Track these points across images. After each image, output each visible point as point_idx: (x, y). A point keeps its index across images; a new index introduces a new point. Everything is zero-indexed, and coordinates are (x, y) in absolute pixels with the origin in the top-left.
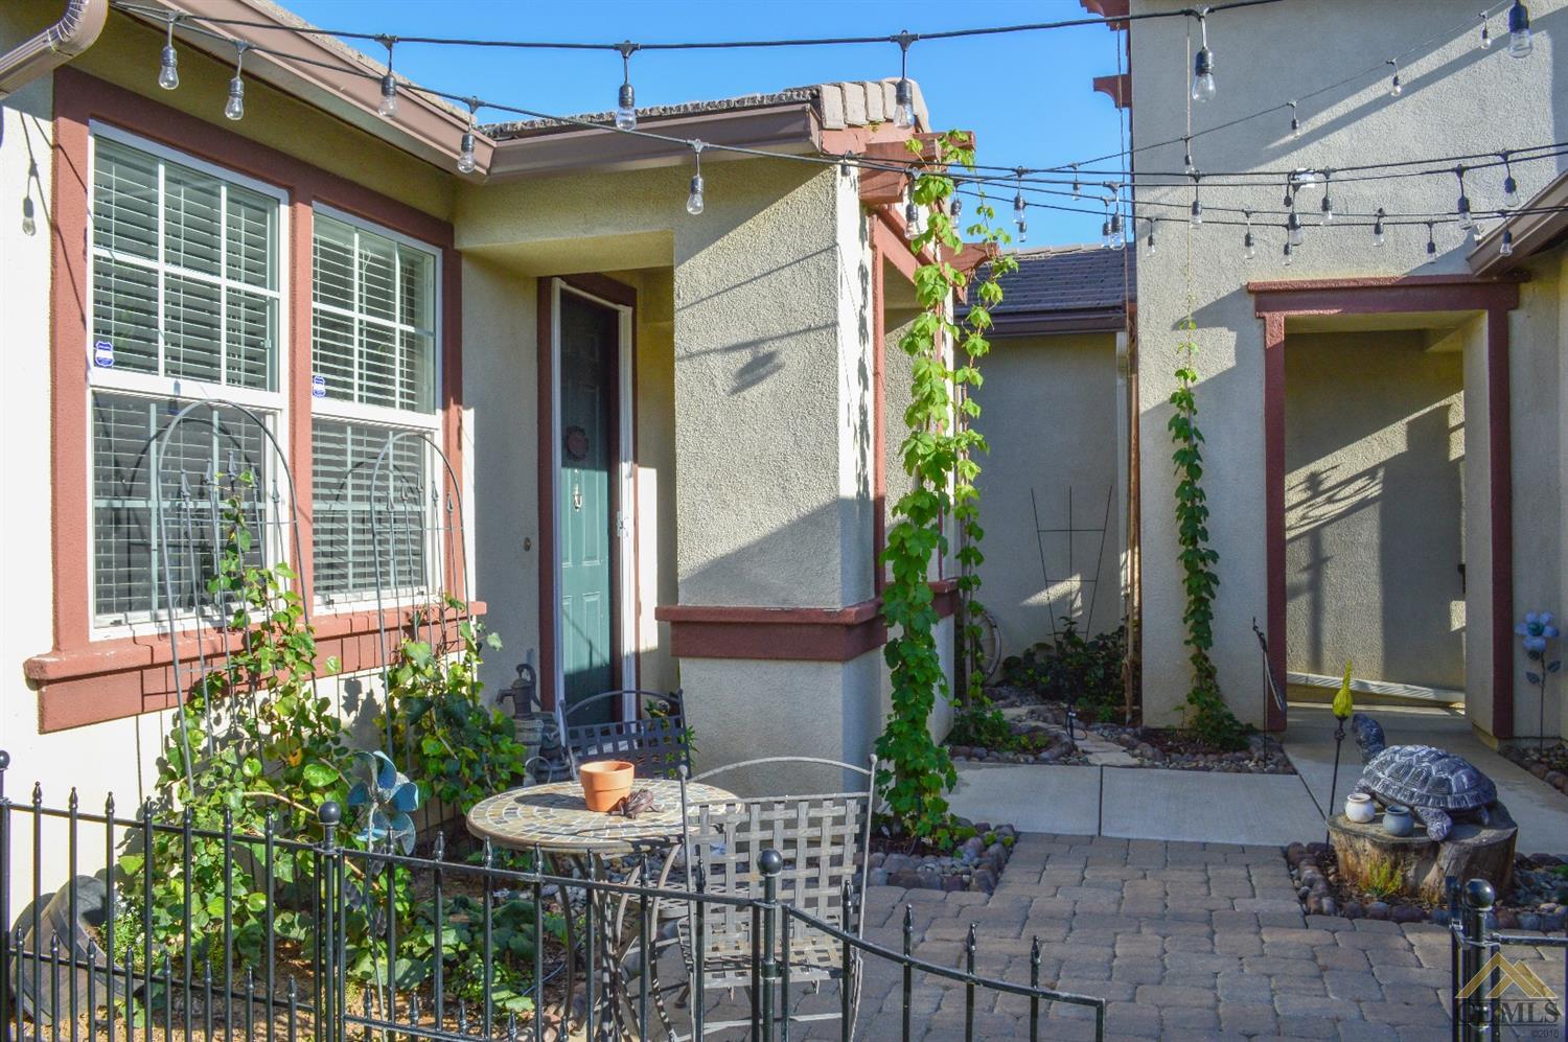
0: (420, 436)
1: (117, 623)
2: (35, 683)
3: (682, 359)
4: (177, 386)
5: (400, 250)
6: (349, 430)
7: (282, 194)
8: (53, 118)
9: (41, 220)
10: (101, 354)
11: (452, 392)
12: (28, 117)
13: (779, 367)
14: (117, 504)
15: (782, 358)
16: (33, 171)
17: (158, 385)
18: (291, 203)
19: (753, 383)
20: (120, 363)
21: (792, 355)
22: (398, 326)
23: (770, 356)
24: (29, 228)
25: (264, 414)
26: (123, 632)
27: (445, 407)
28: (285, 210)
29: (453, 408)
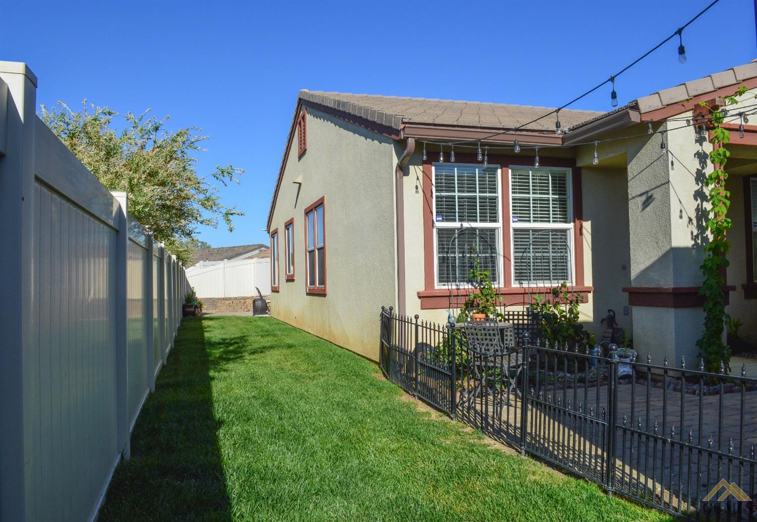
0: (564, 231)
1: (444, 285)
2: (420, 297)
3: (631, 199)
4: (462, 225)
5: (551, 174)
6: (531, 231)
7: (499, 166)
8: (422, 165)
9: (420, 190)
10: (438, 219)
11: (579, 216)
12: (416, 167)
13: (654, 200)
14: (445, 255)
15: (654, 196)
16: (418, 179)
17: (456, 225)
18: (501, 168)
19: (648, 205)
20: (447, 220)
21: (657, 194)
22: (551, 196)
23: (651, 196)
24: (417, 192)
25: (495, 229)
26: (446, 287)
27: (574, 222)
28: (499, 171)
29: (577, 222)
